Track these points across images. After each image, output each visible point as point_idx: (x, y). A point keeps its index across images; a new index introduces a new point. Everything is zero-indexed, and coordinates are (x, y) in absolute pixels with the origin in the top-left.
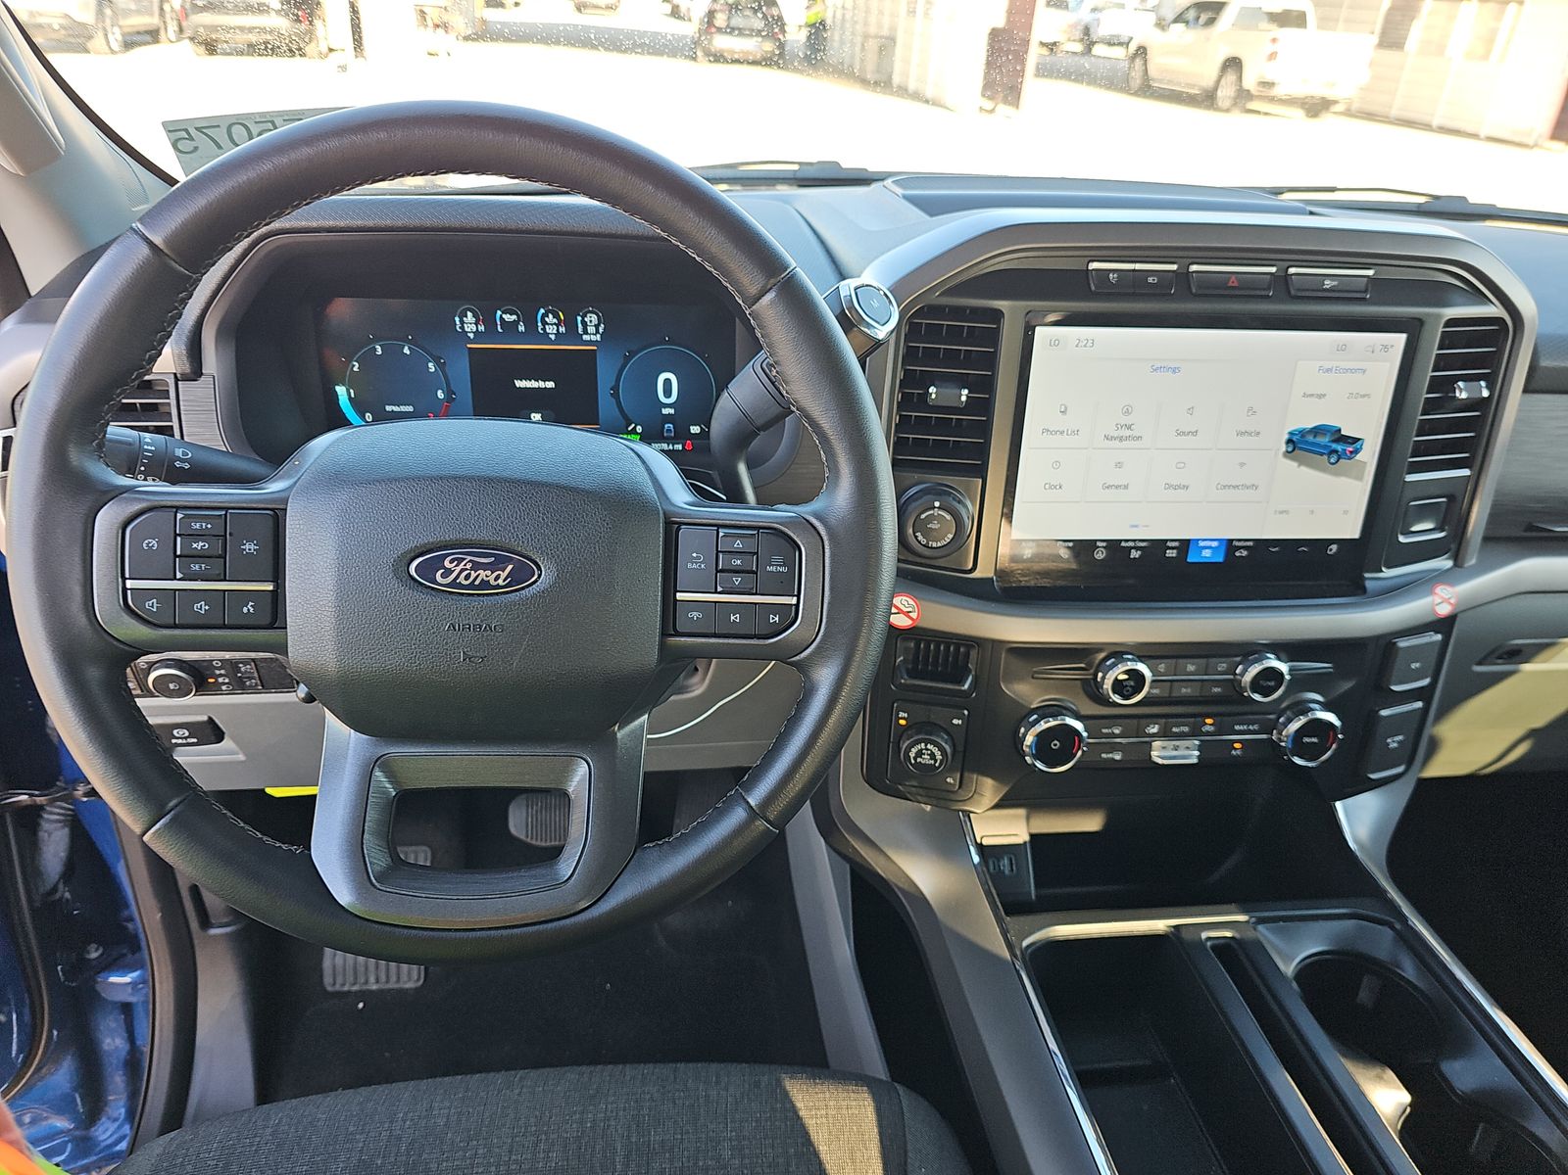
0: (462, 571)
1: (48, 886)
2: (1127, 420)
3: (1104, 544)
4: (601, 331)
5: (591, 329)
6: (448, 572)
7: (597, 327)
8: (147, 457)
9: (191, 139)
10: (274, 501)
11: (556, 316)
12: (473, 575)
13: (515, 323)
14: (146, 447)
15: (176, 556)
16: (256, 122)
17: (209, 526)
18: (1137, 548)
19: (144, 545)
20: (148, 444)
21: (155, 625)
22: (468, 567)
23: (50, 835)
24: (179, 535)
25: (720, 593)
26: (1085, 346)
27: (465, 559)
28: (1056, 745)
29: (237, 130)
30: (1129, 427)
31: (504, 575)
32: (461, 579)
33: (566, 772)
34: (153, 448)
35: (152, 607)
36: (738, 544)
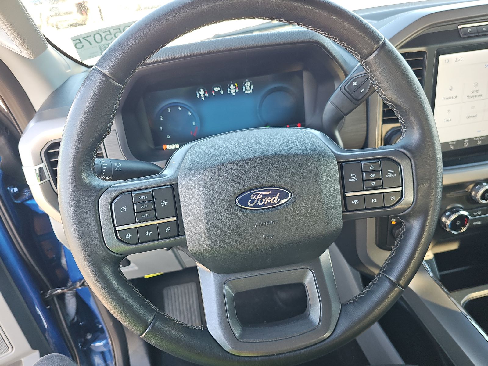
0: (258, 199)
1: (72, 318)
2: (476, 89)
3: (467, 140)
4: (252, 88)
5: (248, 88)
6: (253, 201)
7: (250, 87)
8: (105, 169)
9: (81, 42)
10: (170, 180)
11: (234, 85)
12: (264, 200)
13: (219, 91)
14: (103, 165)
15: (135, 213)
16: (104, 32)
17: (146, 197)
18: (480, 140)
19: (121, 210)
20: (104, 163)
21: (130, 244)
22: (261, 197)
23: (69, 300)
24: (134, 203)
25: (366, 190)
26: (459, 61)
27: (259, 194)
28: (458, 223)
29: (98, 37)
30: (477, 92)
31: (276, 198)
32: (259, 203)
33: (303, 276)
34: (106, 165)
35: (129, 237)
36: (372, 167)
